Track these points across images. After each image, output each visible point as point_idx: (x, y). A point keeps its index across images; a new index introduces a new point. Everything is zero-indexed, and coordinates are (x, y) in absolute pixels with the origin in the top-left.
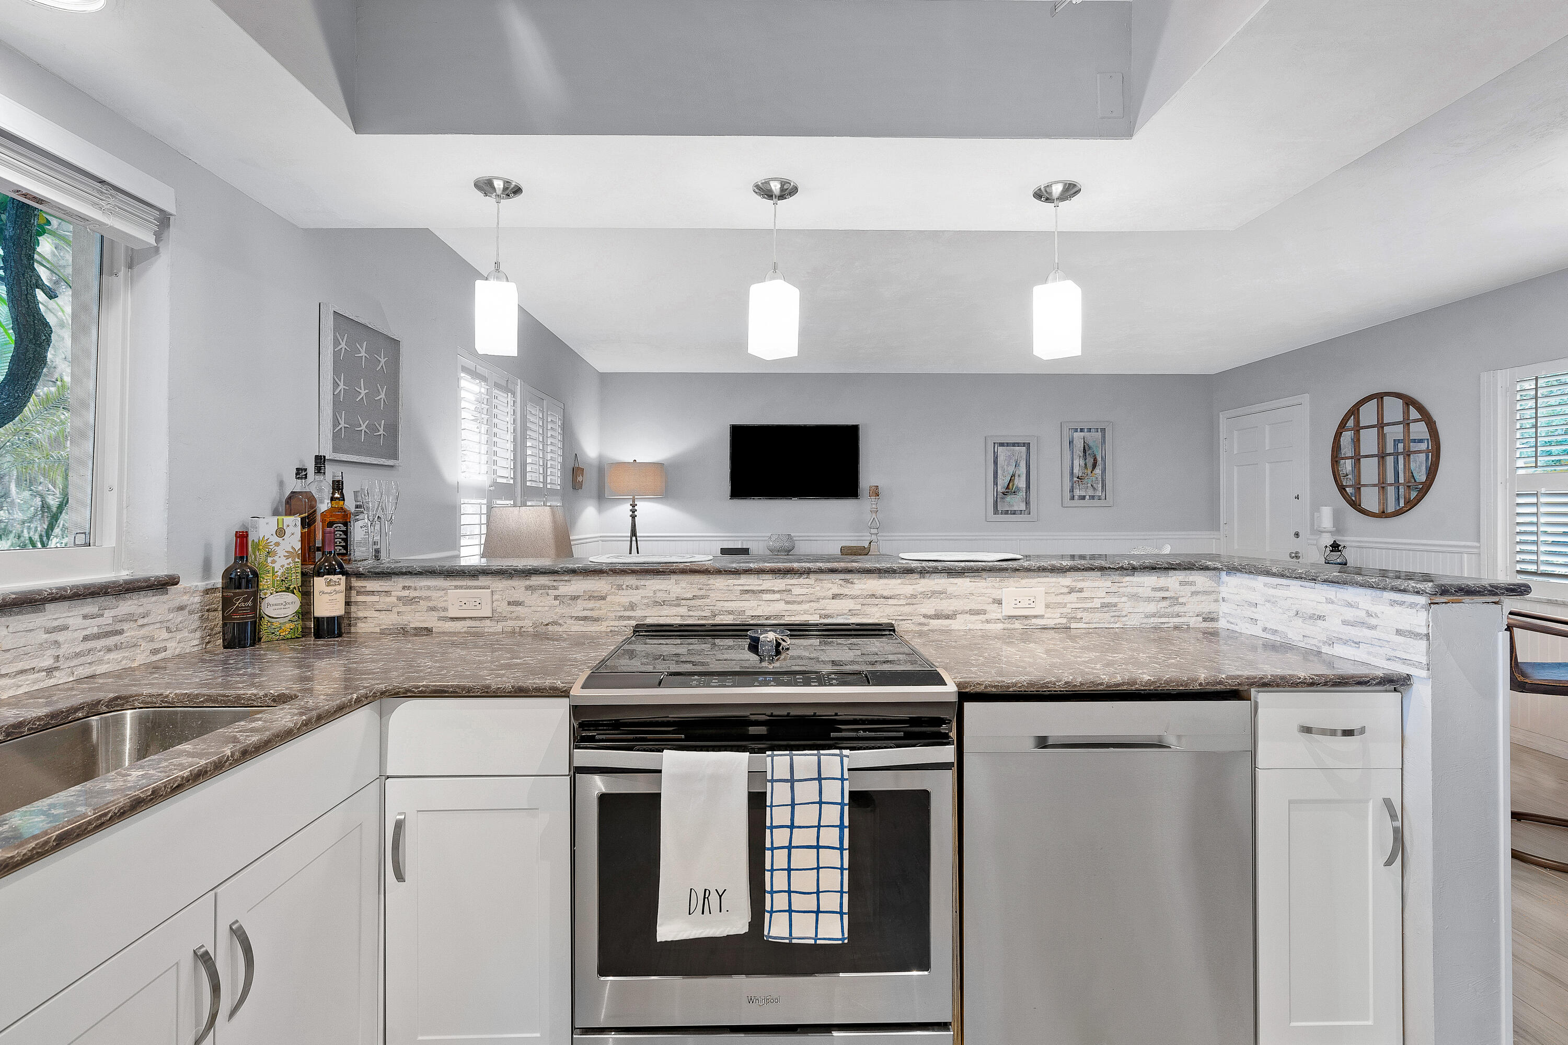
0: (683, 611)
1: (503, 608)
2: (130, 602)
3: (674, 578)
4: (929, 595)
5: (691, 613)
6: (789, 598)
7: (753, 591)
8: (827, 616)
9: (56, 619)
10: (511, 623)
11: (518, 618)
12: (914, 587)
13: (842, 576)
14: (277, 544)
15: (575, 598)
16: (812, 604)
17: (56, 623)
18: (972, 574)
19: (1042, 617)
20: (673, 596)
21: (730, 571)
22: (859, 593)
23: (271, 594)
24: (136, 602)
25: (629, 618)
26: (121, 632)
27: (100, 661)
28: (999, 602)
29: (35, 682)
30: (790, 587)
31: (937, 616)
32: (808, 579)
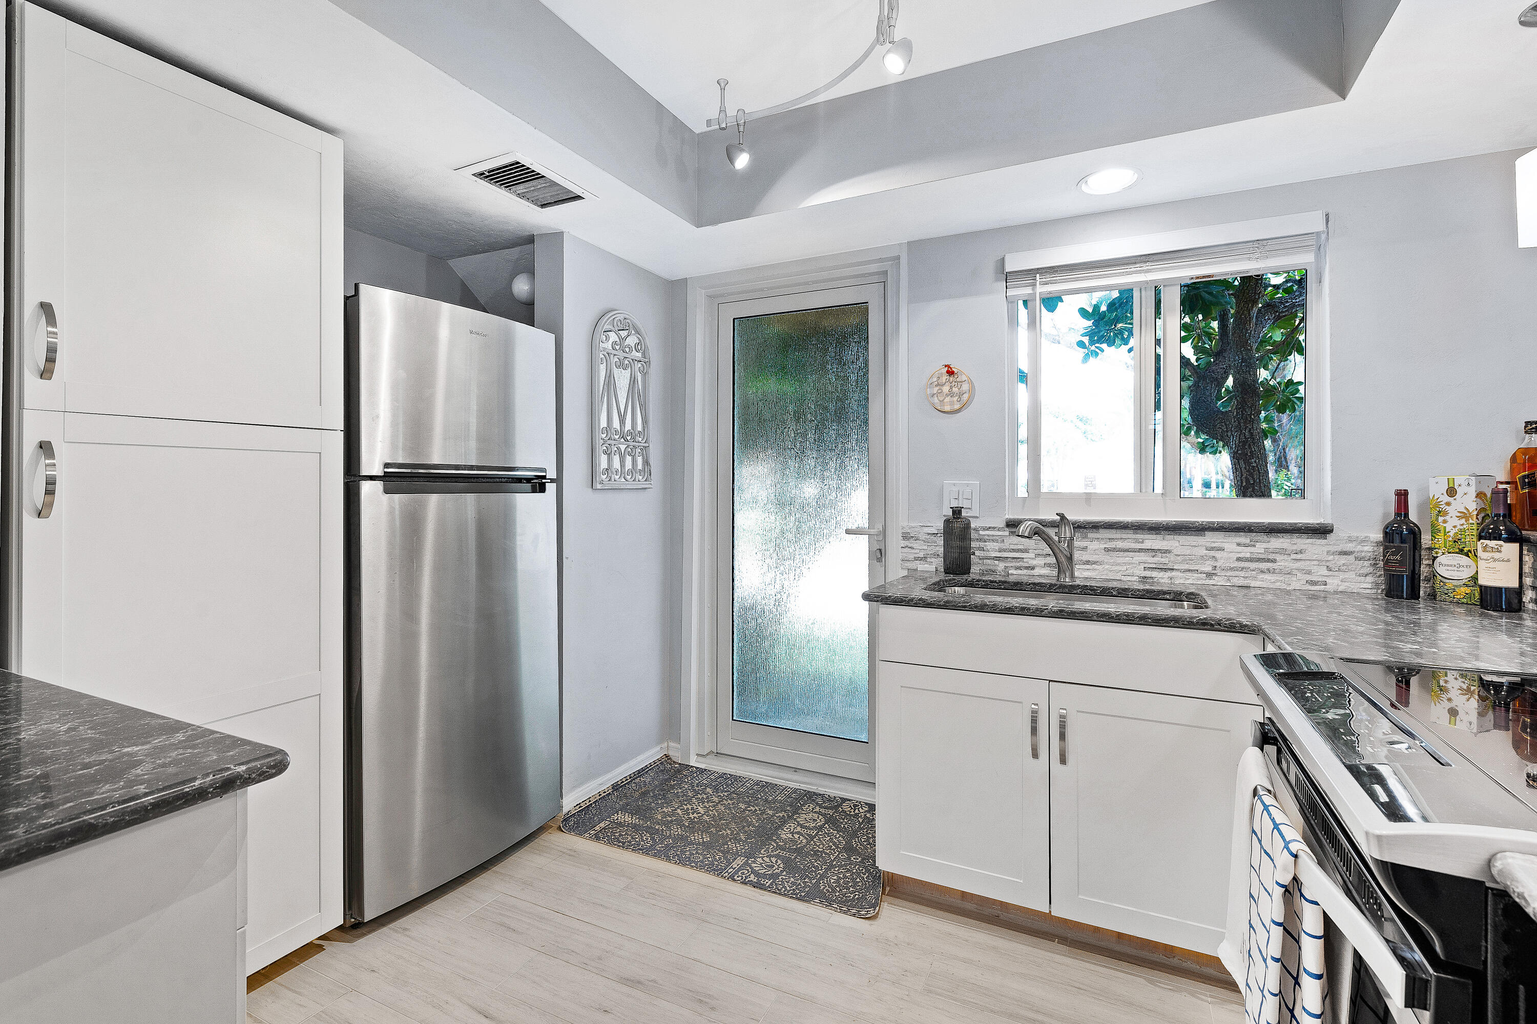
2: (1282, 540)
9: (1214, 542)
14: (1448, 504)
17: (1213, 545)
23: (1443, 554)
24: (1289, 541)
26: (1274, 561)
27: (1255, 578)
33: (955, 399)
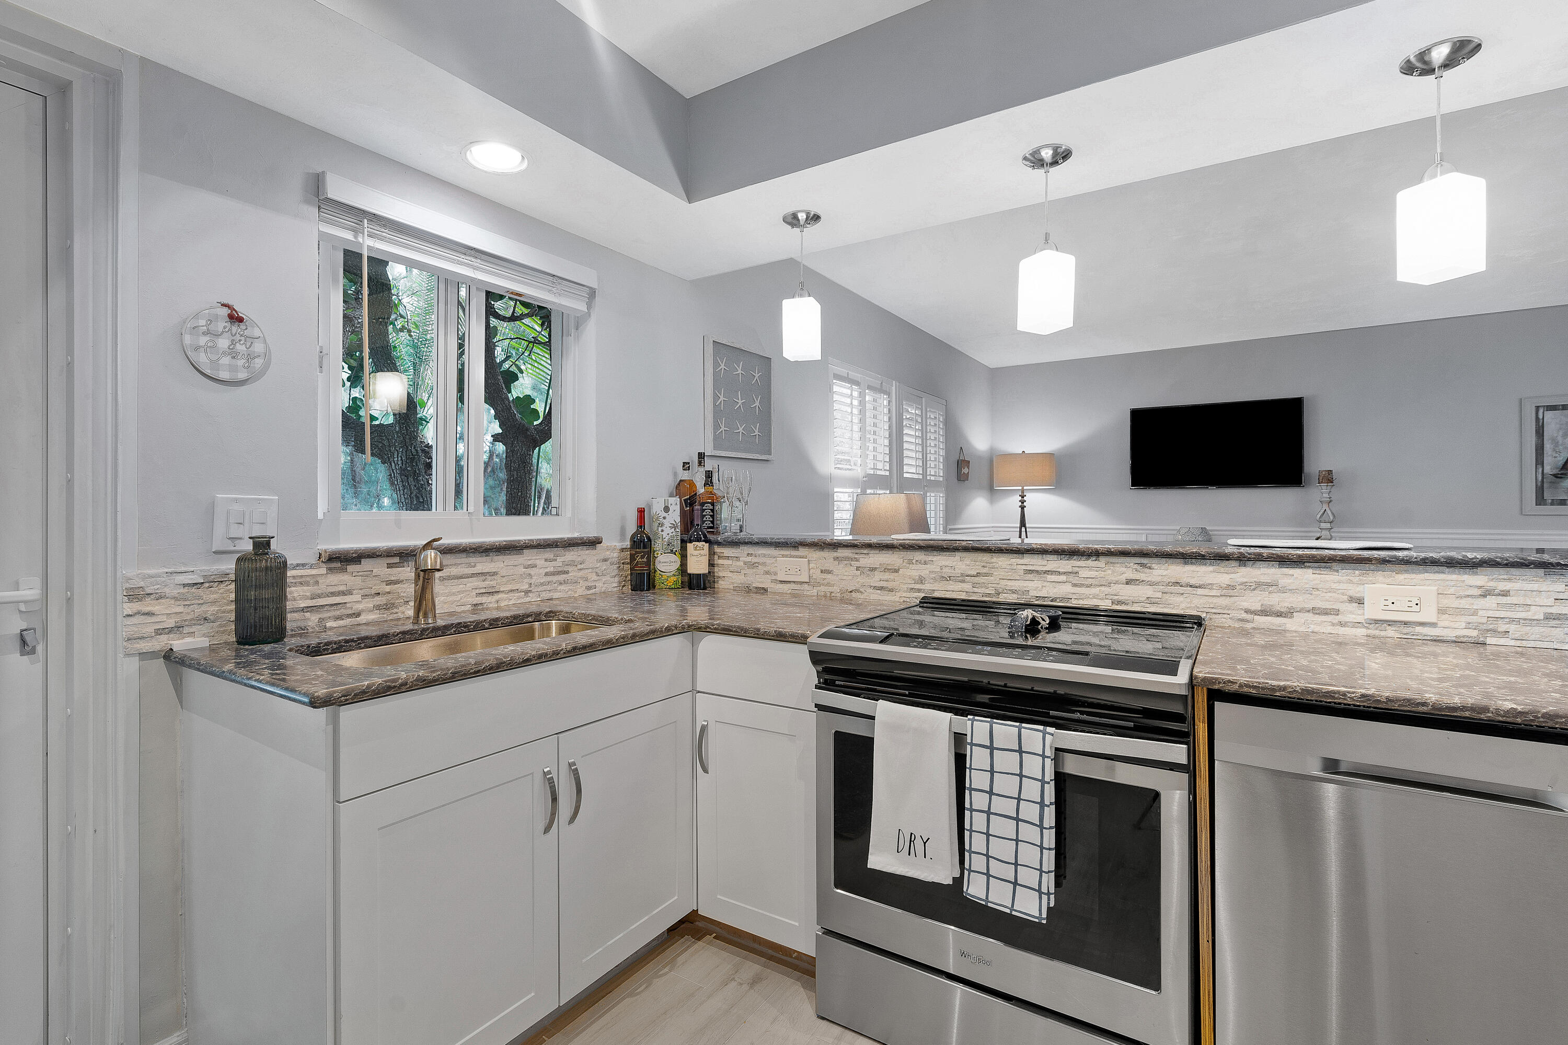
0: (967, 587)
1: (817, 575)
2: (572, 553)
3: (958, 555)
4: (1252, 588)
5: (976, 590)
6: (1076, 580)
7: (1037, 572)
8: (1120, 602)
9: (530, 560)
10: (822, 588)
11: (828, 584)
12: (1232, 576)
13: (1138, 560)
14: (664, 518)
15: (873, 569)
16: (1103, 588)
17: (530, 563)
18: (1317, 565)
19: (1433, 625)
20: (958, 572)
21: (1012, 550)
22: (1159, 579)
23: (661, 554)
24: (576, 553)
25: (919, 590)
26: (567, 572)
27: (555, 590)
28: (1360, 602)
29: (519, 598)
30: (1077, 569)
31: (1264, 612)
32: (1097, 562)
33: (241, 362)
